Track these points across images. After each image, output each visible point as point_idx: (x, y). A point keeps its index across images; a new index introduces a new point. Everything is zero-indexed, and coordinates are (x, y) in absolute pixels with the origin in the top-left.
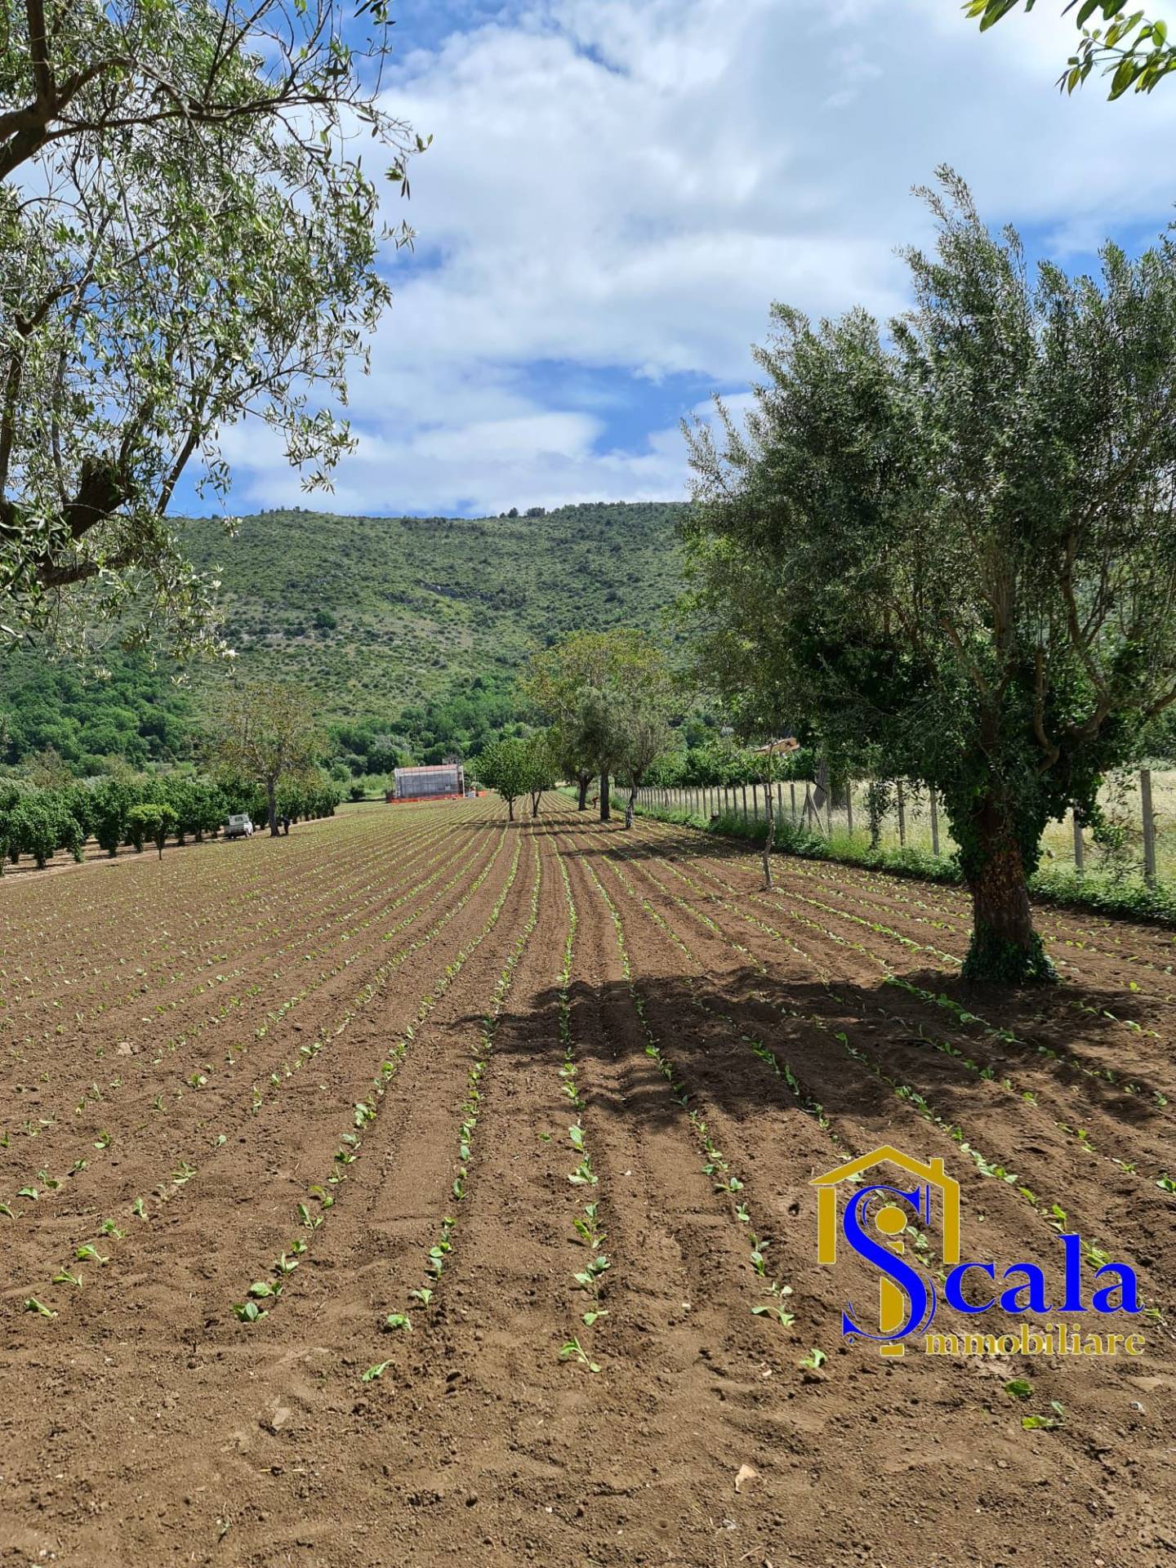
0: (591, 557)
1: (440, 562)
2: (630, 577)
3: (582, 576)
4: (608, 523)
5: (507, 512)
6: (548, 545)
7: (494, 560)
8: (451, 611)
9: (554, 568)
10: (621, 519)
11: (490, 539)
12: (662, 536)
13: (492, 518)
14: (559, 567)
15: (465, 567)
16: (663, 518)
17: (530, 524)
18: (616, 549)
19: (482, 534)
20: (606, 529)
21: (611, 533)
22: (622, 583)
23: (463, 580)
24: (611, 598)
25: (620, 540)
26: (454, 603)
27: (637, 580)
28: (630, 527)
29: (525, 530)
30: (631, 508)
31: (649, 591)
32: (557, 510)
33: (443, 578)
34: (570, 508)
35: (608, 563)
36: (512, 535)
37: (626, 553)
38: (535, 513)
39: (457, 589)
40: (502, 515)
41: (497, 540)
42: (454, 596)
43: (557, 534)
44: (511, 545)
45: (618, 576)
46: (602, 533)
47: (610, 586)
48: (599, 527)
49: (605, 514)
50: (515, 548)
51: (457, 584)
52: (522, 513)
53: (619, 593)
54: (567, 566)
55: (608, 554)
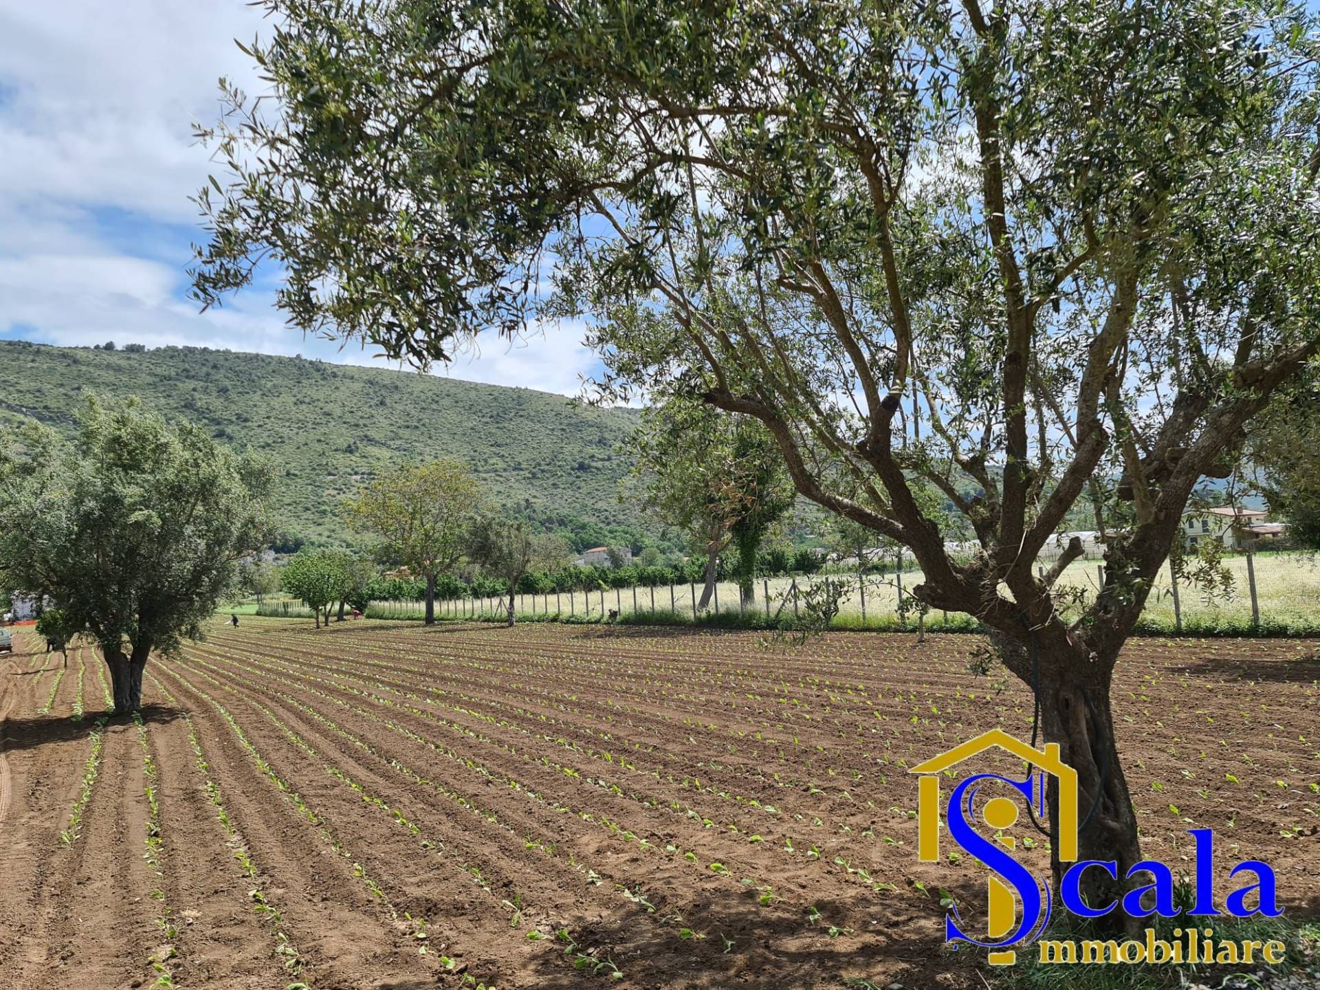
0: (197, 395)
1: (25, 384)
2: (239, 417)
3: (188, 412)
4: (215, 367)
5: (102, 344)
6: (150, 379)
10: (227, 364)
11: (84, 368)
12: (269, 384)
13: (85, 348)
14: (163, 401)
15: (52, 392)
16: (270, 369)
17: (129, 358)
18: (223, 391)
19: (75, 362)
20: (213, 372)
21: (219, 375)
22: (231, 422)
23: (52, 404)
25: (227, 383)
26: (42, 426)
27: (246, 420)
28: (237, 373)
29: (123, 363)
30: (237, 356)
31: (259, 431)
32: (158, 349)
33: (29, 400)
34: (174, 349)
35: (217, 403)
36: (108, 366)
37: (233, 395)
38: (133, 349)
39: (45, 413)
40: (97, 347)
41: (92, 370)
42: (41, 419)
43: (159, 371)
44: (109, 376)
45: (226, 415)
46: (208, 374)
47: (219, 423)
48: (205, 369)
49: (210, 358)
50: (112, 379)
51: (46, 407)
52: (119, 347)
53: (229, 430)
54: (171, 402)
55: (215, 394)
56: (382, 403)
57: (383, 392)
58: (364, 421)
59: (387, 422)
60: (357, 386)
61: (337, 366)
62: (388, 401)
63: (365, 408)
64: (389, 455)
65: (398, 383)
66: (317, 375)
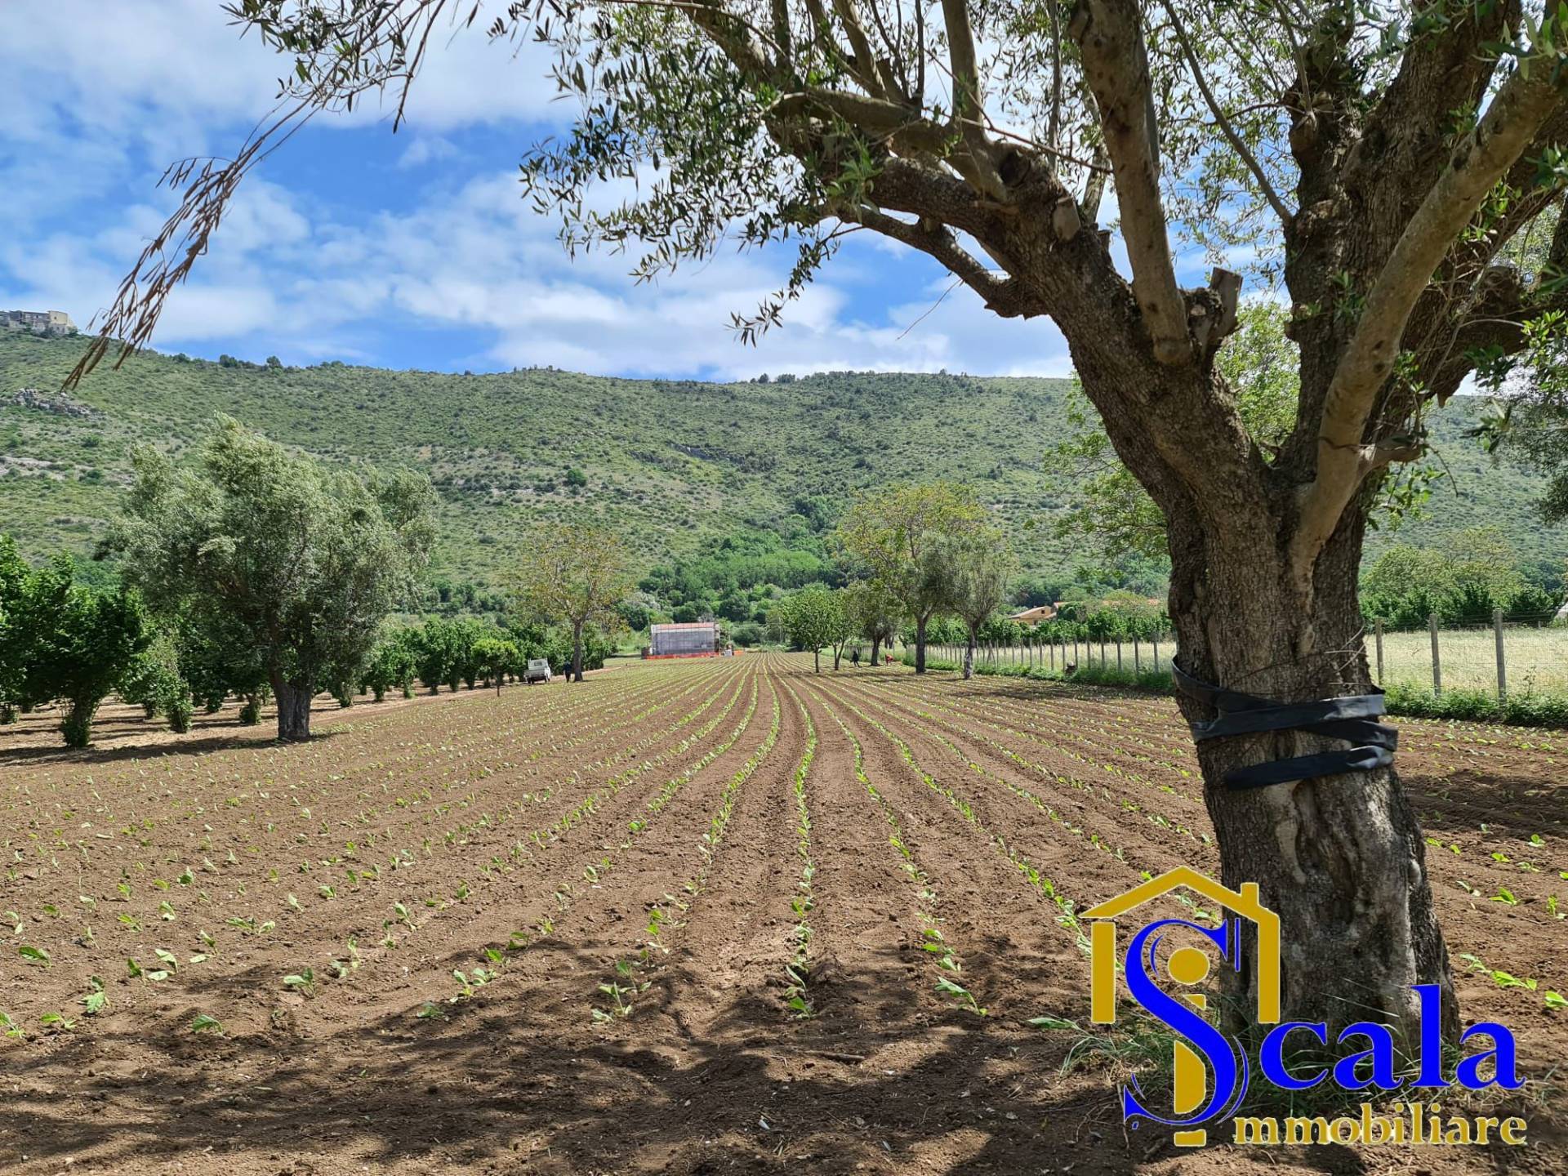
0: (840, 423)
1: (691, 423)
2: (879, 444)
3: (831, 442)
4: (858, 391)
5: (757, 378)
6: (798, 410)
7: (744, 424)
8: (701, 473)
9: (804, 433)
10: (870, 387)
11: (740, 404)
12: (911, 406)
13: (742, 383)
14: (809, 432)
15: (715, 429)
16: (912, 389)
17: (780, 390)
18: (865, 417)
19: (733, 397)
20: (855, 397)
21: (861, 401)
22: (872, 450)
23: (713, 442)
24: (860, 464)
25: (869, 408)
26: (704, 464)
27: (886, 448)
28: (879, 396)
29: (775, 395)
30: (880, 378)
31: (898, 458)
32: (807, 378)
33: (693, 439)
34: (820, 376)
35: (856, 430)
36: (762, 400)
37: (874, 421)
38: (785, 380)
39: (707, 451)
40: (753, 381)
41: (747, 404)
42: (703, 457)
43: (807, 401)
44: (761, 410)
45: (867, 443)
46: (851, 400)
47: (859, 453)
48: (848, 395)
49: (854, 382)
50: (765, 413)
51: (707, 445)
52: (772, 378)
53: (868, 459)
54: (816, 432)
55: (857, 421)
56: (1032, 419)
57: (1034, 405)
58: (1010, 441)
59: (1036, 440)
60: (1004, 401)
61: (984, 380)
62: (1038, 416)
63: (1013, 426)
64: (1037, 478)
65: (1052, 394)
66: (961, 392)
